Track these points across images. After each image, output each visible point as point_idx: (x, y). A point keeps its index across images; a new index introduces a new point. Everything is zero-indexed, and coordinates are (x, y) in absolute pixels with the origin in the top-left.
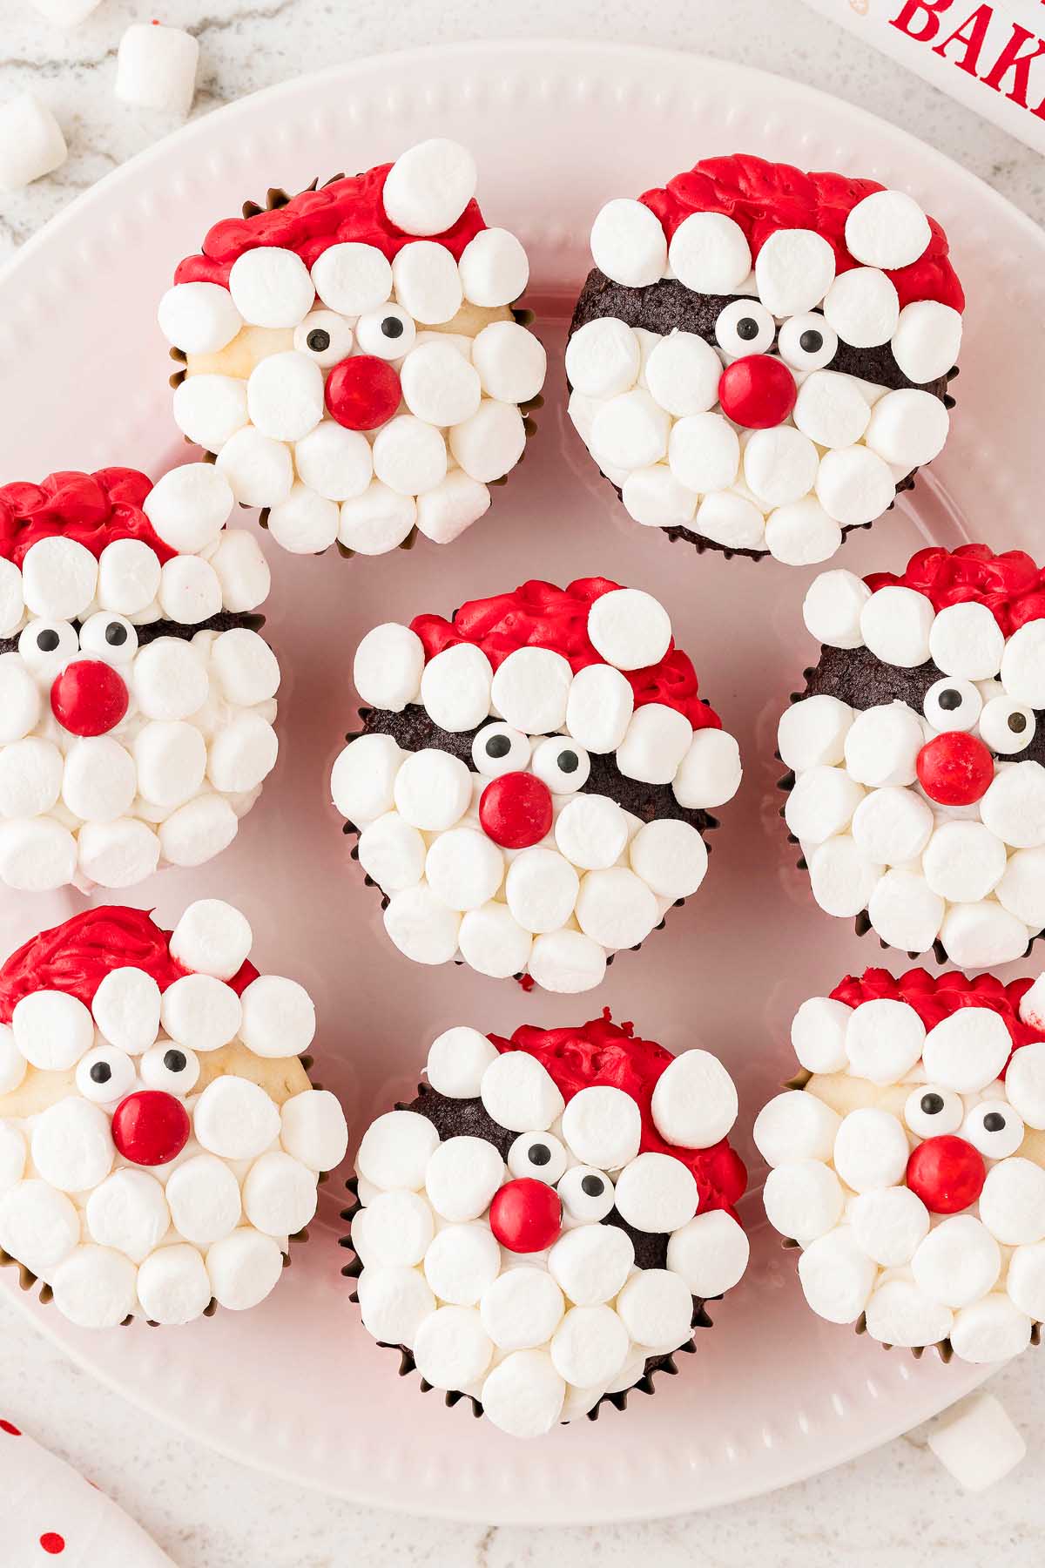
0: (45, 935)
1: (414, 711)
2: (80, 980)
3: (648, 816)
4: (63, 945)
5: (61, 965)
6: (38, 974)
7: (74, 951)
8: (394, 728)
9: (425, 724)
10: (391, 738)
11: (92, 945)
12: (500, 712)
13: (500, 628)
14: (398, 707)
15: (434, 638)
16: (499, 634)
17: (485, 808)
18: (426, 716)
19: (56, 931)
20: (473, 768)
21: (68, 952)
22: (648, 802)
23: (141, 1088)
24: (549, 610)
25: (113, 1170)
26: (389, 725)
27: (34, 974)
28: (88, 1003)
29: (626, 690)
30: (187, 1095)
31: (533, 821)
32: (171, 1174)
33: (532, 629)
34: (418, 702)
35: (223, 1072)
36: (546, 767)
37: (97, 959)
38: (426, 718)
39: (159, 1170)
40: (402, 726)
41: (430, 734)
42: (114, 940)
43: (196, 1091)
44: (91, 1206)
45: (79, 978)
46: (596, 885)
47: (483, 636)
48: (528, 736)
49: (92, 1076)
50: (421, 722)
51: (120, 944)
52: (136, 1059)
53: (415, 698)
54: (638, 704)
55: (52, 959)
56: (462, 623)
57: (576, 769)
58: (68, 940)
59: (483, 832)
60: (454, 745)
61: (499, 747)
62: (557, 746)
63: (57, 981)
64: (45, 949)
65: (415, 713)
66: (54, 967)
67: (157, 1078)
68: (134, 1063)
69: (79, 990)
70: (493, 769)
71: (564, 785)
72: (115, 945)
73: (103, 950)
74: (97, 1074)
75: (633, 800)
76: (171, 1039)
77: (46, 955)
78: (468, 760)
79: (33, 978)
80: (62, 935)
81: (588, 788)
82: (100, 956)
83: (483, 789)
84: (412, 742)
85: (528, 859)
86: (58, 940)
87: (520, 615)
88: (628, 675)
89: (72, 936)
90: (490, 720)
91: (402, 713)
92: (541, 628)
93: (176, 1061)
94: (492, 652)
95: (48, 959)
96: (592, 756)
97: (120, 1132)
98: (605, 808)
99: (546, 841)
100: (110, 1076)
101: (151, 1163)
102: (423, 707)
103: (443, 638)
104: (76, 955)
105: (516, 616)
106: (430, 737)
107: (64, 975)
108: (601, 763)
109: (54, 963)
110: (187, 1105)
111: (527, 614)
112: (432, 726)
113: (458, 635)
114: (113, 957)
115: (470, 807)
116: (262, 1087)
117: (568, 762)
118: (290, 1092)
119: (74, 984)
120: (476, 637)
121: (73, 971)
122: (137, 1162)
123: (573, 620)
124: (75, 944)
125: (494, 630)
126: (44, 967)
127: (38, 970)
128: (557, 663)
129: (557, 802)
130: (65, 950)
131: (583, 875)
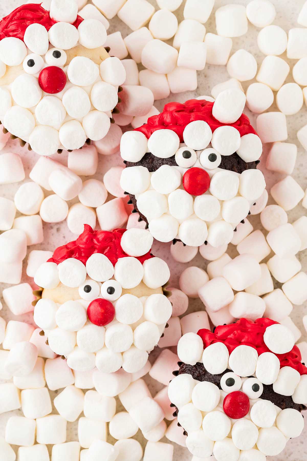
0: (4, 19)
1: (199, 365)
2: (19, 32)
3: (283, 407)
4: (11, 20)
5: (12, 27)
6: (4, 33)
7: (15, 22)
8: (191, 371)
9: (202, 370)
10: (191, 376)
11: (21, 19)
12: (231, 368)
13: (231, 336)
14: (193, 364)
15: (207, 338)
16: (230, 338)
17: (225, 404)
18: (203, 367)
19: (8, 17)
20: (220, 388)
21: (13, 23)
22: (283, 401)
23: (46, 66)
24: (249, 330)
25: (42, 98)
26: (189, 369)
27: (2, 33)
28: (22, 39)
29: (277, 362)
30: (65, 66)
31: (243, 410)
32: (63, 95)
33: (243, 337)
34: (201, 362)
35: (76, 56)
36: (248, 390)
37: (24, 23)
38: (203, 368)
39: (59, 94)
40: (194, 370)
41: (204, 374)
42: (29, 15)
43: (66, 64)
44: (36, 111)
45: (18, 31)
46: (265, 434)
47: (225, 339)
48: (241, 377)
49: (28, 64)
50: (201, 369)
51: (31, 17)
52: (43, 56)
53: (200, 361)
54: (282, 366)
55: (8, 26)
56: (217, 333)
57: (258, 390)
58: (13, 19)
59: (224, 413)
60: (213, 379)
61: (231, 382)
62: (252, 382)
63: (11, 34)
64: (5, 23)
65: (199, 366)
66: (9, 29)
67: (52, 61)
68: (43, 58)
69: (19, 36)
70: (228, 390)
71: (254, 396)
72: (30, 18)
73: (25, 20)
74: (29, 63)
75: (278, 401)
76: (55, 47)
77: (6, 26)
78: (218, 385)
79: (3, 35)
80: (10, 17)
81: (262, 397)
82: (24, 22)
83: (224, 397)
84: (198, 376)
85: (240, 423)
86: (9, 19)
87: (239, 331)
88: (278, 355)
89: (13, 17)
90: (228, 370)
91: (194, 366)
92: (246, 337)
93: (57, 54)
94: (228, 345)
95: (6, 27)
96: (264, 385)
97: (42, 83)
98: (268, 405)
99: (247, 416)
100: (34, 64)
101: (55, 93)
102: (202, 364)
103: (210, 339)
104: (16, 23)
105: (237, 332)
106: (204, 375)
107: (13, 31)
108: (267, 387)
109: (9, 27)
110: (64, 70)
111: (242, 331)
112: (205, 371)
113: (216, 338)
114: (29, 22)
115: (219, 403)
116: (91, 60)
117: (256, 387)
118: (102, 59)
119: (17, 34)
120: (223, 339)
121: (16, 29)
122: (50, 93)
123: (258, 334)
124: (15, 20)
125: (229, 337)
126: (6, 30)
127: (4, 31)
128: (252, 351)
129: (251, 402)
130: (12, 22)
131: (260, 429)
